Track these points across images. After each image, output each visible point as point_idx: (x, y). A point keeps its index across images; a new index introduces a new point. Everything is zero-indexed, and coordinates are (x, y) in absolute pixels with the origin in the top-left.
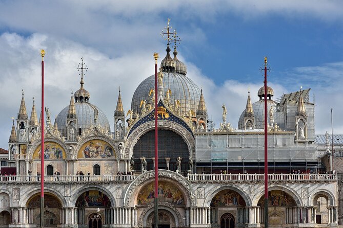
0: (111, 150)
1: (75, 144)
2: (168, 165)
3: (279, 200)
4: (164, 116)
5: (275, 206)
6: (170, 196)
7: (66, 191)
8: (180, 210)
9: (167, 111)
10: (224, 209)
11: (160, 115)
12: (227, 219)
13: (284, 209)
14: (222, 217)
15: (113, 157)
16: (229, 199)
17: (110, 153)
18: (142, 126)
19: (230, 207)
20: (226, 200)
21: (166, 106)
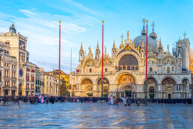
0: (111, 63)
1: (98, 61)
2: (131, 68)
3: (171, 81)
4: (129, 50)
5: (169, 84)
6: (131, 80)
7: (93, 78)
8: (134, 85)
9: (130, 48)
10: (150, 85)
11: (128, 49)
12: (152, 89)
13: (172, 85)
14: (150, 88)
15: (112, 66)
16: (152, 81)
17: (111, 64)
18: (122, 53)
19: (153, 84)
20: (151, 81)
21: (130, 46)
